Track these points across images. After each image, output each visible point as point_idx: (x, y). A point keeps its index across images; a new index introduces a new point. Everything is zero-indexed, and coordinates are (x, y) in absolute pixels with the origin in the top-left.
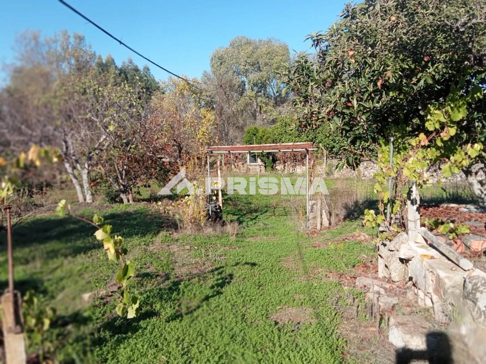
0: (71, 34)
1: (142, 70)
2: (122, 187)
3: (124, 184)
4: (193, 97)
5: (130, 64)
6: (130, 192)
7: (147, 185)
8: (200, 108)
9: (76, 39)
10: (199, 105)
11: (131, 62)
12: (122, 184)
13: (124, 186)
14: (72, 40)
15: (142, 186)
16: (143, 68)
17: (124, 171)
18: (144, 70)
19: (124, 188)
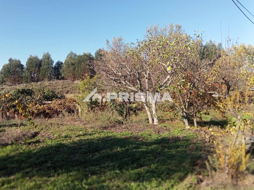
0: (174, 25)
1: (217, 46)
2: (185, 114)
3: (186, 112)
4: (248, 56)
5: (210, 43)
6: (195, 117)
7: (207, 113)
8: (252, 64)
9: (176, 27)
10: (252, 61)
11: (211, 42)
12: (185, 112)
13: (186, 113)
14: (174, 28)
15: (203, 113)
16: (218, 44)
17: (187, 103)
18: (218, 45)
19: (186, 115)
